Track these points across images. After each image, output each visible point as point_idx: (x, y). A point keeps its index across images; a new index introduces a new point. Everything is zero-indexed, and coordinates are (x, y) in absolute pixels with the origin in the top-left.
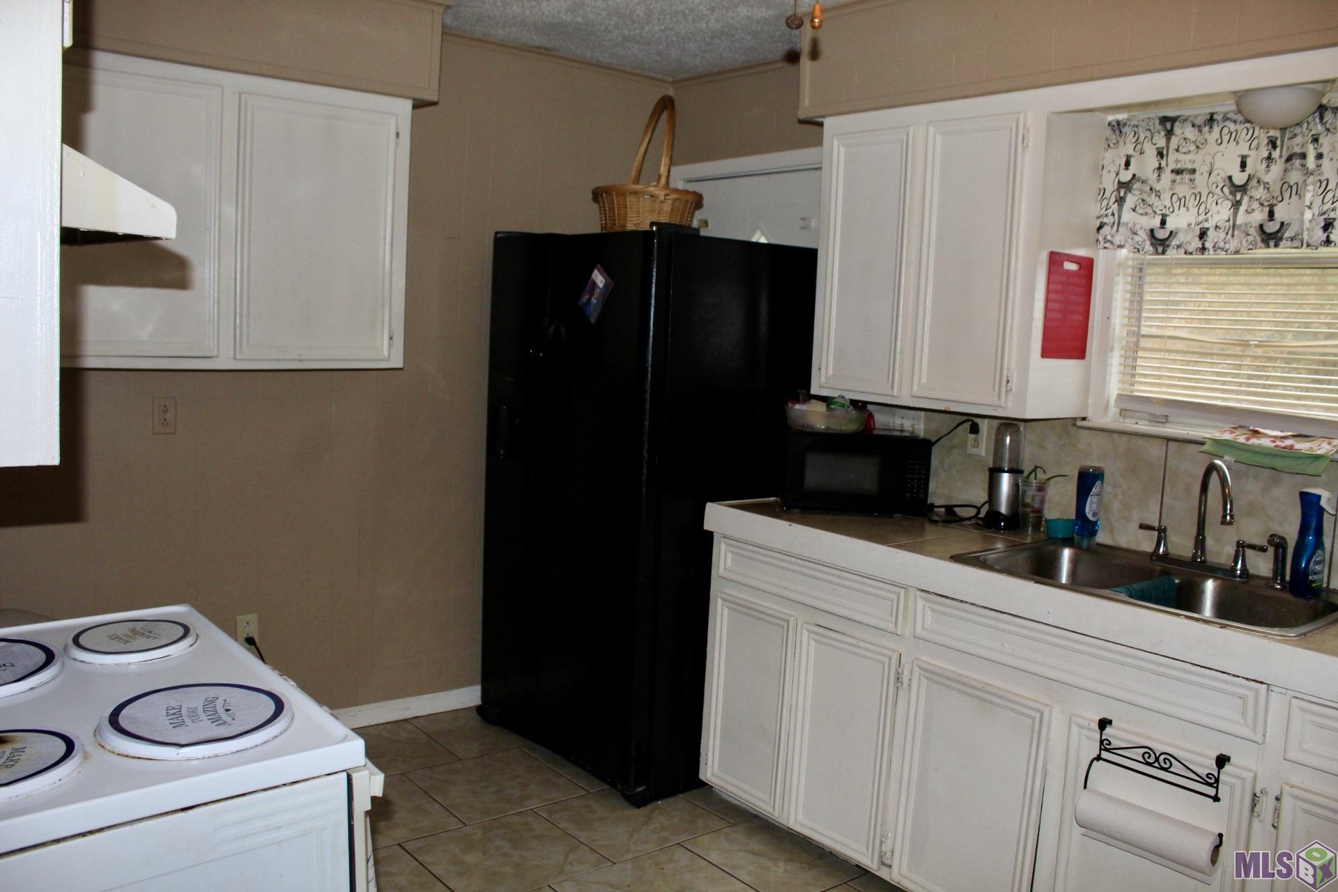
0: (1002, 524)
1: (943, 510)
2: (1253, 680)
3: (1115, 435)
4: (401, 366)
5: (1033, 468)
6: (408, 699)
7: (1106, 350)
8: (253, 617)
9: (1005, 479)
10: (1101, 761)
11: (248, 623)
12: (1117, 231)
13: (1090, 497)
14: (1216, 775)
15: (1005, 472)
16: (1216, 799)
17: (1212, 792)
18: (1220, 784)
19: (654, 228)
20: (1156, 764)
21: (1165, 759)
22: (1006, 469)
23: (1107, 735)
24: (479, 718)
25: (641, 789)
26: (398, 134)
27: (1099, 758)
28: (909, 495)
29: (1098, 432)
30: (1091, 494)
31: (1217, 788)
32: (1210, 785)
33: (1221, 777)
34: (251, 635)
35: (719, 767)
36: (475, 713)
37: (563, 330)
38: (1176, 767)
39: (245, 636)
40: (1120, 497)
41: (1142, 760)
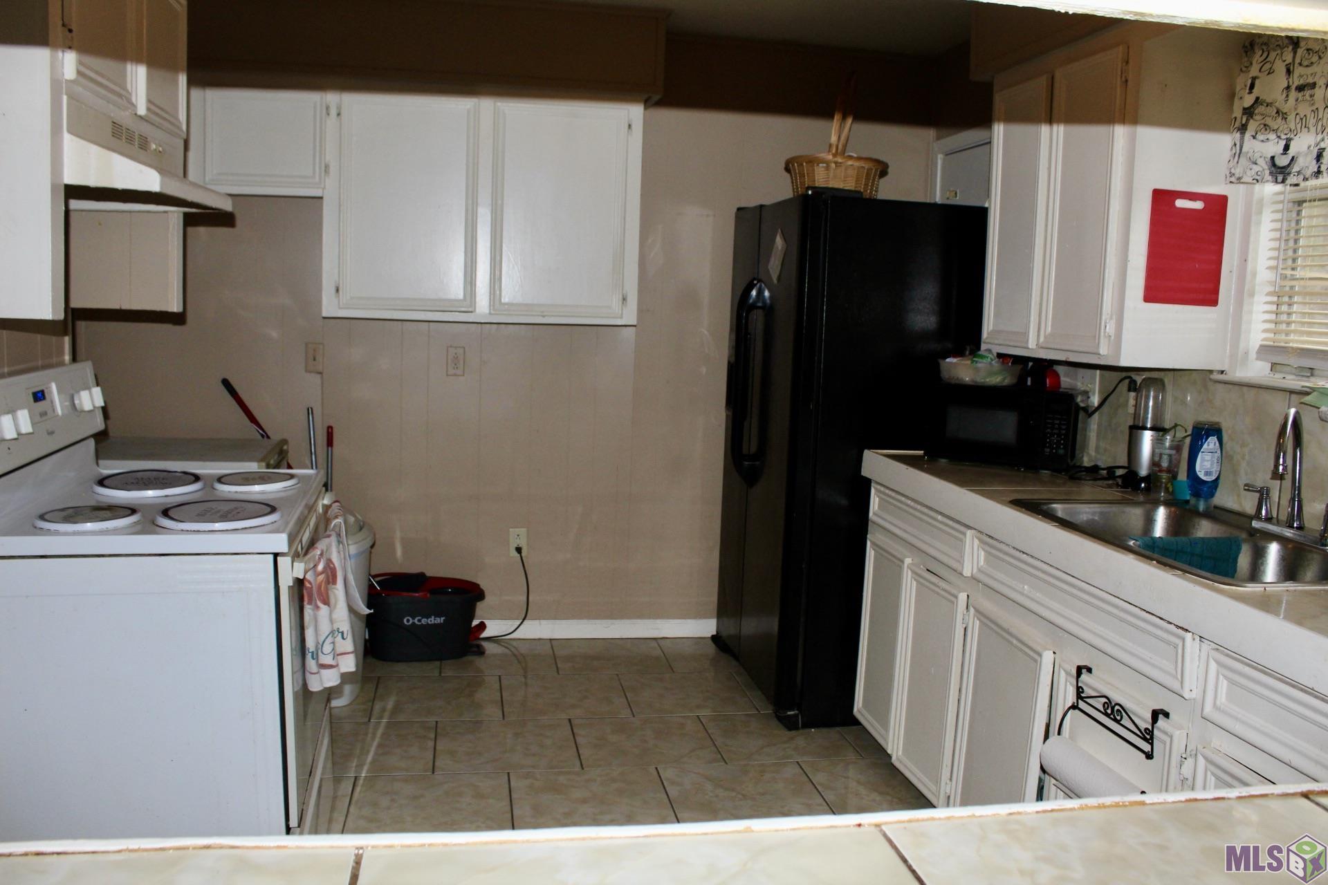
0: (1143, 485)
1: (1105, 472)
2: (1180, 628)
3: (1245, 389)
4: (635, 323)
5: (1173, 425)
6: (658, 621)
7: (1243, 294)
8: (523, 531)
9: (1147, 437)
10: (1077, 711)
11: (518, 536)
12: (1238, 162)
13: (1200, 453)
14: (1150, 728)
15: (1145, 428)
16: (1149, 756)
17: (1147, 747)
18: (1154, 740)
19: (810, 192)
20: (1112, 716)
21: (1118, 710)
22: (1149, 426)
23: (1083, 682)
24: (714, 645)
25: (792, 713)
26: (630, 126)
27: (1074, 707)
28: (1048, 450)
29: (1230, 386)
30: (1202, 450)
31: (1152, 744)
32: (1145, 739)
33: (1156, 732)
34: (520, 546)
35: (863, 704)
36: (710, 642)
37: (767, 294)
38: (1126, 721)
39: (516, 546)
40: (1247, 457)
41: (1102, 710)
